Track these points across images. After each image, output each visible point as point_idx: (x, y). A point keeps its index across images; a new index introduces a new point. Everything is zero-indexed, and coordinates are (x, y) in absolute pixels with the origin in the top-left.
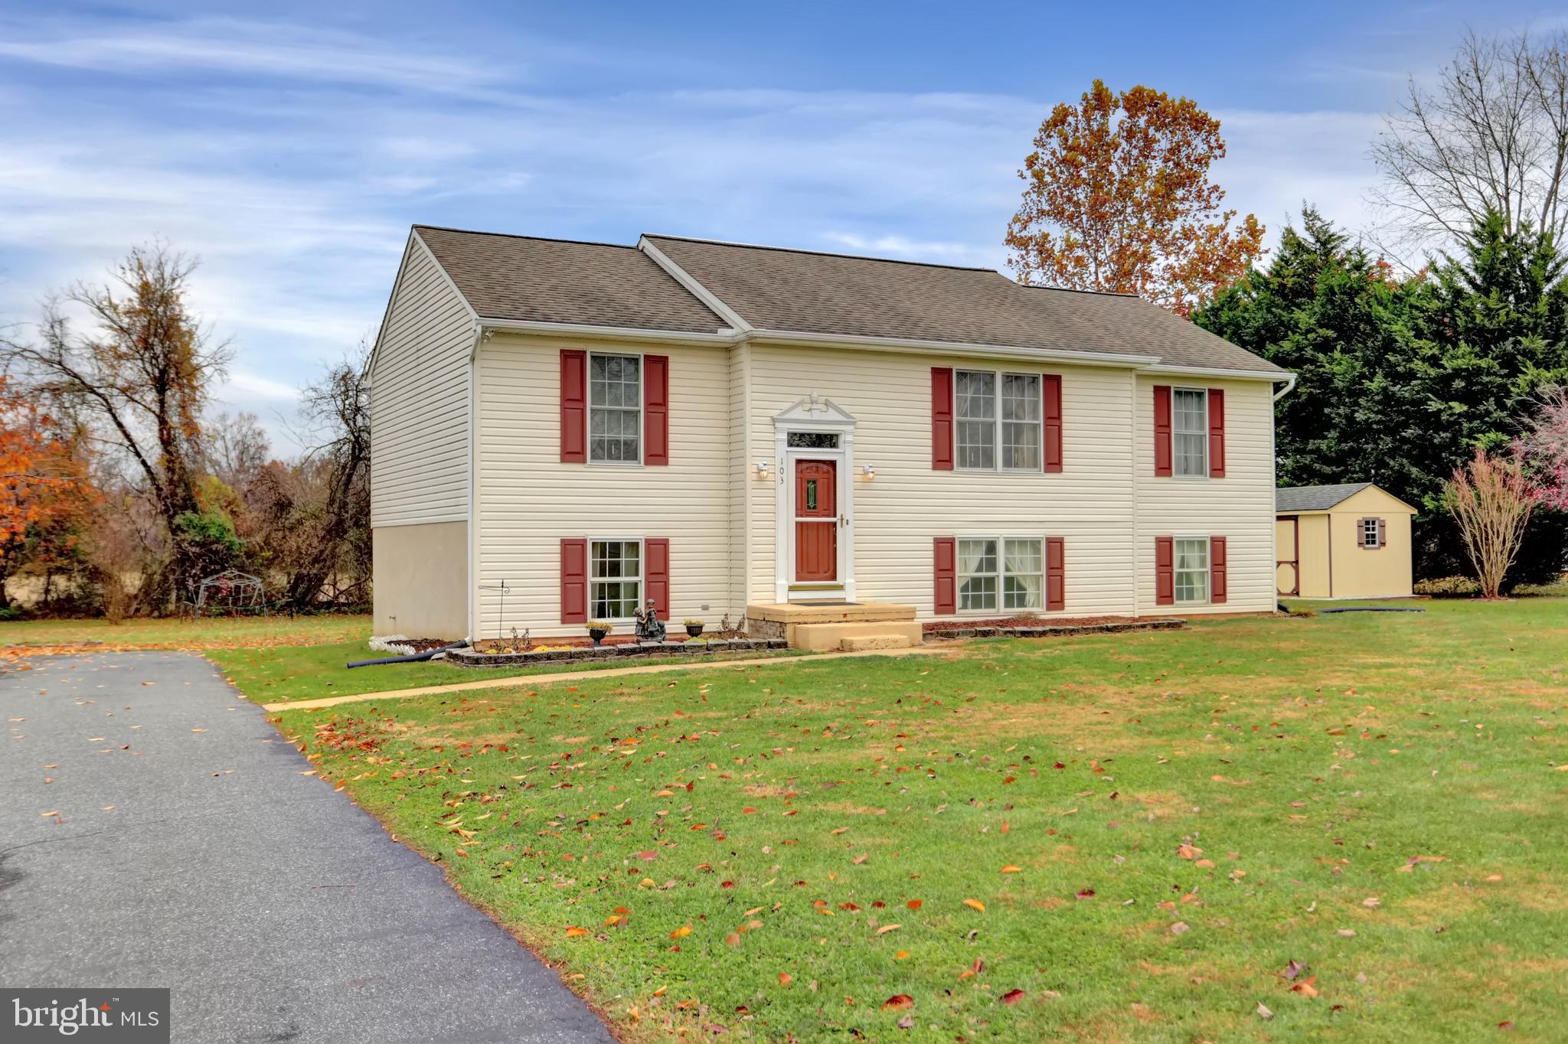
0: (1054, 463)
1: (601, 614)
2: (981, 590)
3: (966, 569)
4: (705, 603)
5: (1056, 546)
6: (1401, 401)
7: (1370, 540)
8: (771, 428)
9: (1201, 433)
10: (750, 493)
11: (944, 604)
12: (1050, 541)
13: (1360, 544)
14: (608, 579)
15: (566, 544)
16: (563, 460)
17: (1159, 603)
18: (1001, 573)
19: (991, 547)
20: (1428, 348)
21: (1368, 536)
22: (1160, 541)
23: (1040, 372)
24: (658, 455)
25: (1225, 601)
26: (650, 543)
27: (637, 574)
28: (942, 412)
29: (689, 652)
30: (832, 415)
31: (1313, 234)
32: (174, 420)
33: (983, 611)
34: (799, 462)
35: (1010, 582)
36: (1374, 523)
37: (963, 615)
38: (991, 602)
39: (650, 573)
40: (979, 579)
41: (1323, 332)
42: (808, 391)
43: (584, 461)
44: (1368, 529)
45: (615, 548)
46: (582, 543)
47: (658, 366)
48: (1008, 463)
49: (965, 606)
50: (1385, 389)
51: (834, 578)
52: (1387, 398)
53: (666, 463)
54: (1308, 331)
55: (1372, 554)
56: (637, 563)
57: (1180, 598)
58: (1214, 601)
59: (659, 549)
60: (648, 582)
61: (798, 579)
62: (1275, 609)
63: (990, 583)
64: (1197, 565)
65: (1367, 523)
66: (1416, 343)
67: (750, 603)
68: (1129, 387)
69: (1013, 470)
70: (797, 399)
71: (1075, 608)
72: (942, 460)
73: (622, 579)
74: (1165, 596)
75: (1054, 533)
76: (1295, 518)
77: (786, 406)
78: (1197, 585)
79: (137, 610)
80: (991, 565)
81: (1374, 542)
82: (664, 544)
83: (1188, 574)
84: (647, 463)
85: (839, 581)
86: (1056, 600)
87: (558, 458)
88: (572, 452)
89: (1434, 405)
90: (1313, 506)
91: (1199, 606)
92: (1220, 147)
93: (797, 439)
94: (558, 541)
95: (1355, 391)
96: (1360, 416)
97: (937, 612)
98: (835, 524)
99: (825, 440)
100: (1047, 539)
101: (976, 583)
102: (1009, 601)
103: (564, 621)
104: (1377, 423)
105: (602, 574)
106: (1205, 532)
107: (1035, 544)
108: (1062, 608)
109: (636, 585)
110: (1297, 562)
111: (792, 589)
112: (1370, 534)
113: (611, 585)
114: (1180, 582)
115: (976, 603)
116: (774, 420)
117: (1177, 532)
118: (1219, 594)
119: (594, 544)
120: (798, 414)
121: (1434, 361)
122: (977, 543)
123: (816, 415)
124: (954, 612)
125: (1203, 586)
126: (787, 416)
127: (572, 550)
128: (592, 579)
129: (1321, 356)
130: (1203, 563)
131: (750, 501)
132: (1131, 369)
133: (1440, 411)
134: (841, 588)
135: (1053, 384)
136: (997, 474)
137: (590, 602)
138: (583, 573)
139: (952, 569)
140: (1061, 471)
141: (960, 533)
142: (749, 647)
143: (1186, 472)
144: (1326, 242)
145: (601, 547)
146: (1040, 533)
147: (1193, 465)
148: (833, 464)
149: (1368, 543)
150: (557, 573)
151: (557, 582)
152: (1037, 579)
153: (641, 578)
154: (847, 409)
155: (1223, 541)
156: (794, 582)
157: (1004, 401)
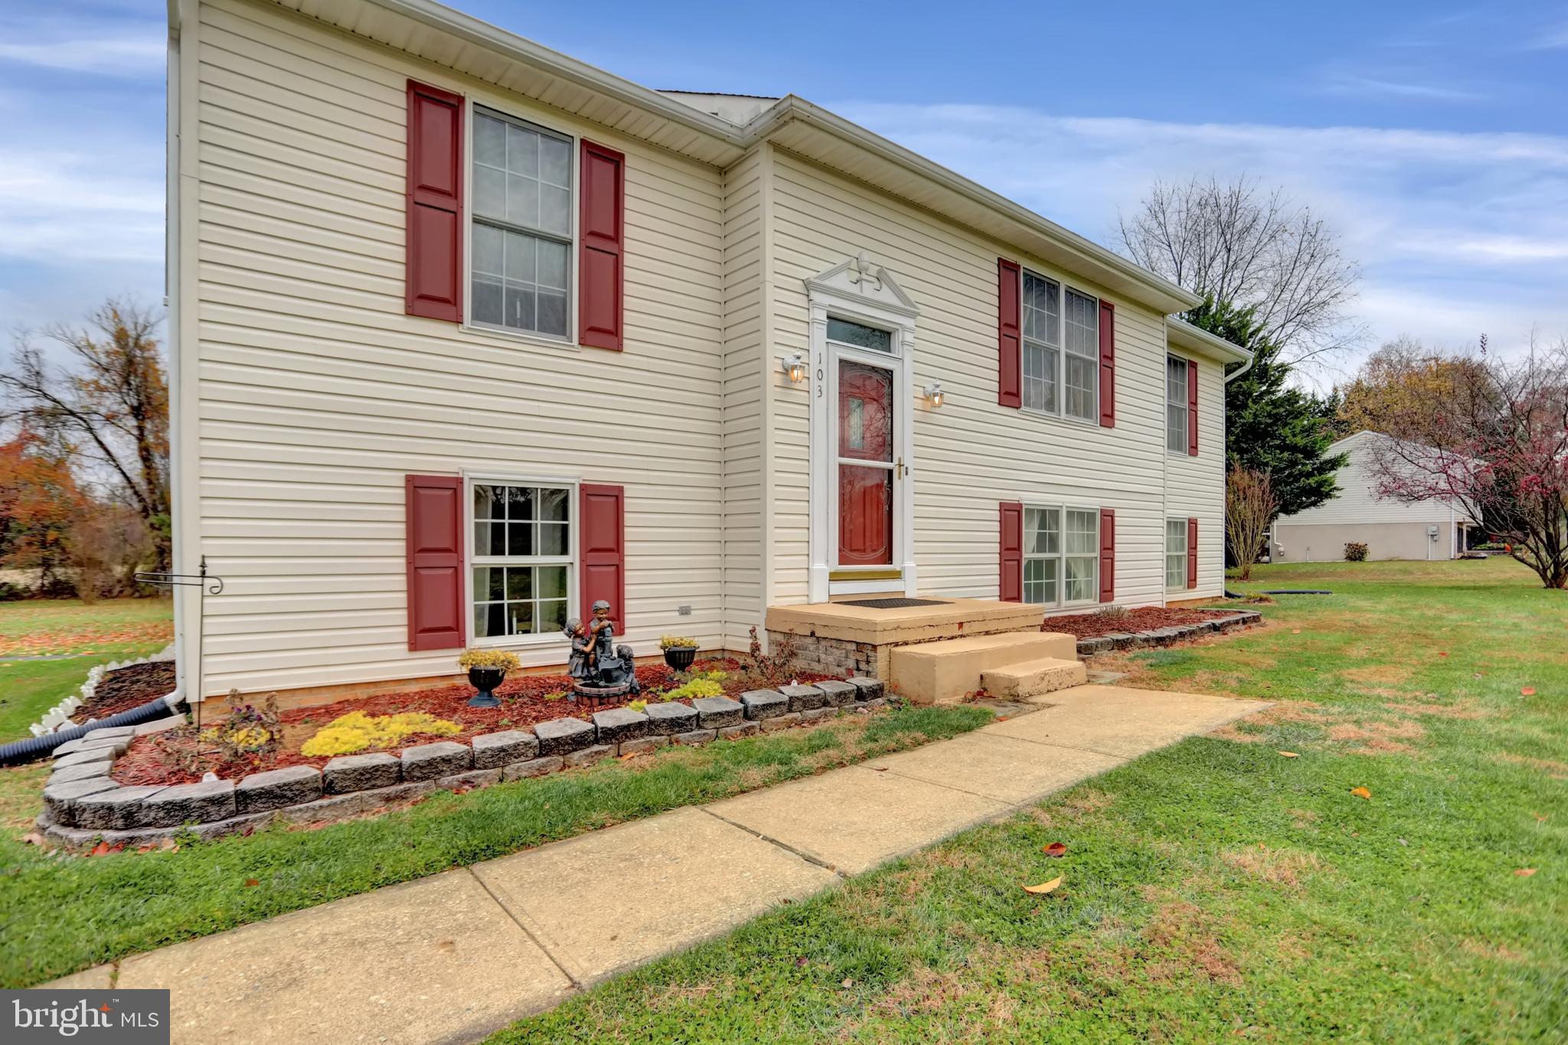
0: (1108, 416)
1: (496, 628)
2: (1042, 576)
3: (1029, 547)
4: (684, 602)
5: (1108, 516)
8: (802, 301)
10: (772, 407)
11: (1011, 597)
12: (1103, 514)
14: (507, 560)
15: (417, 487)
16: (411, 311)
18: (1063, 554)
19: (1054, 518)
23: (1096, 294)
24: (605, 331)
25: (1196, 585)
26: (588, 492)
27: (564, 551)
28: (1008, 325)
29: (710, 729)
30: (887, 296)
32: (150, 439)
33: (1044, 605)
34: (844, 364)
38: (1052, 593)
39: (589, 549)
40: (1041, 562)
42: (856, 251)
43: (460, 322)
45: (521, 502)
46: (453, 486)
47: (605, 168)
48: (1070, 407)
49: (1028, 599)
51: (888, 558)
53: (619, 349)
56: (565, 529)
58: (1189, 586)
59: (606, 504)
60: (586, 567)
61: (843, 560)
62: (1223, 594)
63: (1052, 566)
64: (1179, 550)
67: (772, 602)
68: (1161, 336)
69: (1075, 419)
70: (841, 260)
71: (1122, 598)
72: (1010, 395)
73: (535, 560)
75: (1108, 504)
77: (825, 267)
79: (121, 592)
80: (1052, 542)
82: (615, 496)
84: (584, 343)
85: (896, 566)
86: (1107, 588)
87: (399, 305)
88: (432, 298)
91: (1181, 592)
93: (841, 327)
94: (399, 479)
98: (891, 472)
99: (881, 337)
100: (1100, 511)
101: (1038, 567)
102: (1069, 592)
103: (414, 646)
105: (497, 550)
106: (1185, 513)
107: (1091, 517)
108: (1112, 597)
109: (562, 571)
111: (834, 577)
113: (513, 571)
115: (1039, 596)
116: (808, 285)
117: (1168, 512)
118: (1193, 581)
119: (480, 495)
120: (842, 282)
122: (1041, 512)
123: (868, 290)
125: (1184, 570)
126: (826, 285)
127: (431, 498)
128: (475, 559)
130: (1182, 548)
131: (772, 421)
132: (1164, 315)
134: (897, 575)
135: (1107, 313)
136: (1060, 421)
137: (472, 603)
138: (453, 548)
139: (1019, 548)
140: (1113, 426)
141: (1026, 497)
143: (1172, 446)
145: (491, 498)
146: (1095, 503)
147: (1176, 441)
148: (887, 376)
150: (400, 547)
151: (400, 564)
152: (1088, 562)
153: (573, 557)
154: (913, 296)
155: (1195, 523)
156: (835, 566)
157: (1067, 324)
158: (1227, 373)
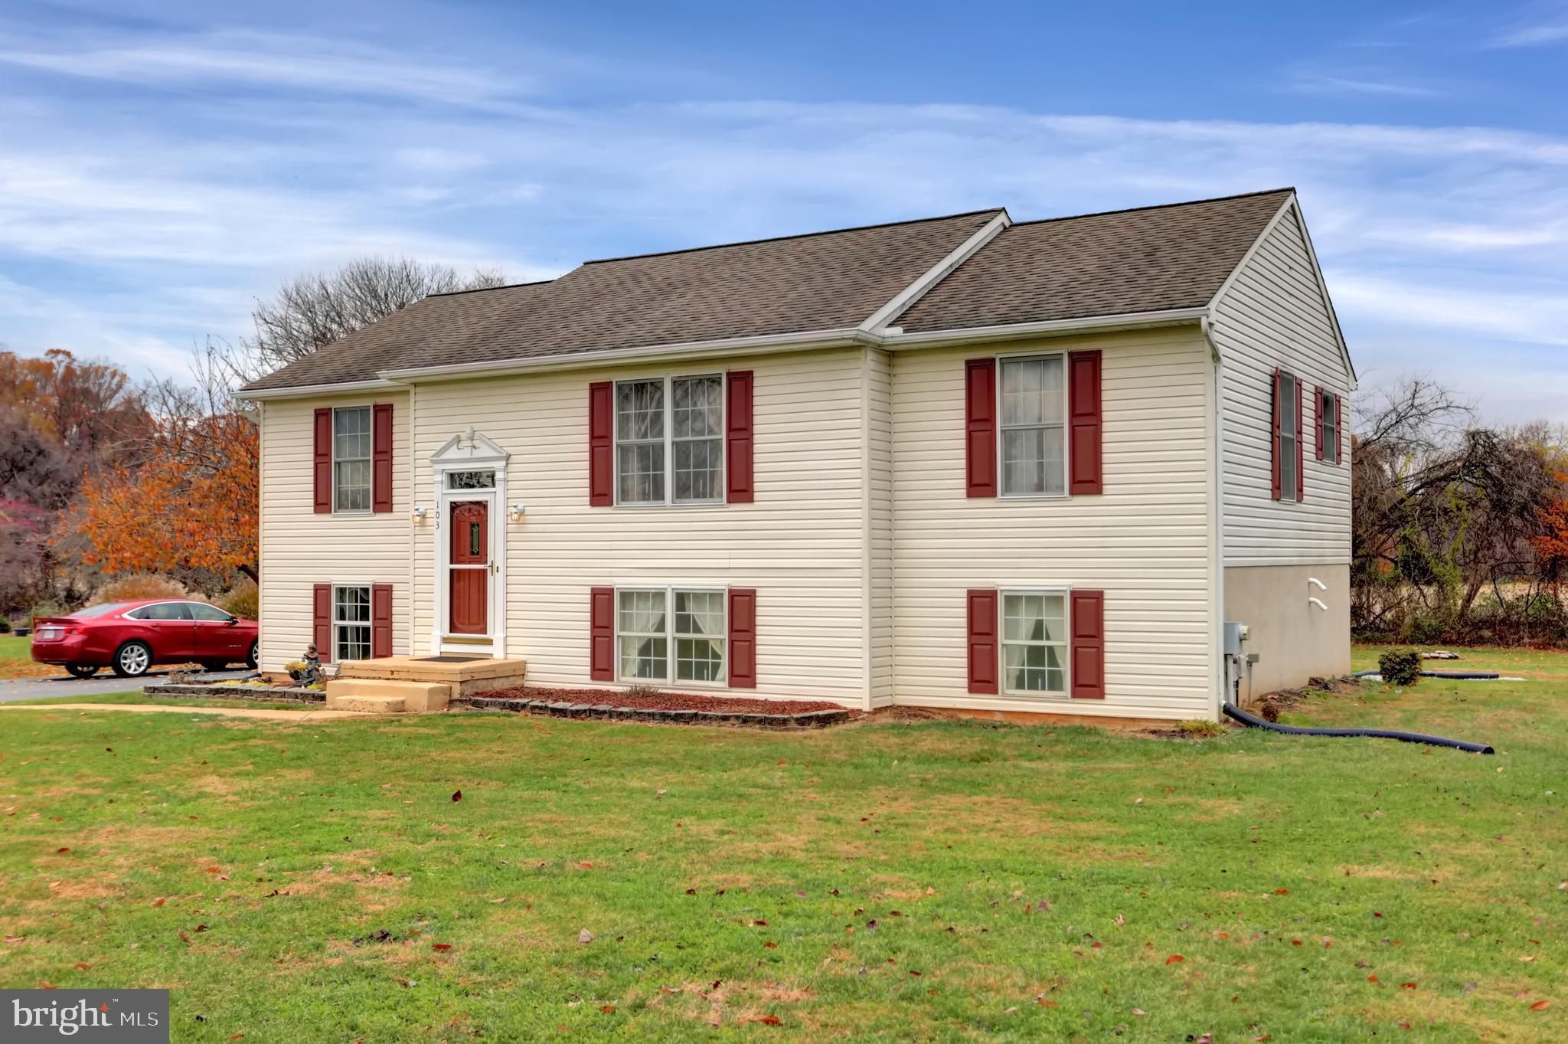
0: (741, 490)
1: (342, 654)
2: (650, 654)
3: (629, 626)
5: (743, 601)
8: (430, 470)
10: (414, 538)
11: (601, 668)
12: (734, 595)
14: (347, 623)
15: (318, 589)
16: (316, 511)
17: (972, 690)
18: (672, 634)
19: (659, 600)
22: (973, 596)
23: (724, 370)
24: (383, 502)
25: (1099, 697)
26: (377, 589)
27: (368, 618)
28: (599, 438)
30: (485, 451)
33: (651, 680)
34: (453, 504)
35: (682, 646)
37: (621, 682)
38: (662, 670)
39: (375, 618)
40: (647, 641)
43: (331, 512)
45: (353, 594)
46: (328, 587)
47: (385, 415)
48: (680, 493)
49: (627, 673)
51: (484, 630)
53: (392, 511)
56: (367, 609)
57: (1013, 684)
58: (1076, 696)
59: (385, 594)
60: (375, 628)
61: (452, 630)
63: (661, 645)
67: (413, 653)
69: (686, 502)
70: (454, 437)
71: (770, 686)
72: (600, 496)
73: (357, 624)
74: (982, 679)
75: (742, 583)
77: (443, 445)
78: (1048, 668)
80: (661, 623)
82: (389, 590)
84: (376, 512)
85: (489, 635)
86: (743, 674)
87: (312, 509)
88: (322, 505)
91: (1048, 701)
93: (457, 480)
94: (310, 586)
97: (594, 677)
98: (484, 571)
100: (730, 591)
101: (643, 645)
102: (684, 671)
105: (343, 618)
106: (1064, 583)
107: (715, 598)
108: (755, 685)
109: (367, 630)
111: (445, 641)
113: (349, 628)
114: (1015, 660)
115: (641, 671)
116: (432, 462)
117: (1005, 582)
118: (1086, 685)
119: (337, 589)
120: (453, 453)
122: (643, 595)
124: (611, 679)
125: (1061, 670)
126: (444, 457)
127: (321, 592)
128: (337, 622)
130: (1058, 635)
131: (414, 546)
134: (489, 642)
135: (741, 386)
136: (664, 508)
137: (334, 643)
138: (327, 617)
139: (610, 626)
140: (751, 500)
141: (620, 583)
145: (342, 591)
146: (722, 583)
148: (483, 505)
150: (312, 616)
151: (312, 624)
152: (723, 645)
153: (371, 623)
154: (501, 443)
155: (1098, 597)
156: (447, 634)
157: (676, 414)
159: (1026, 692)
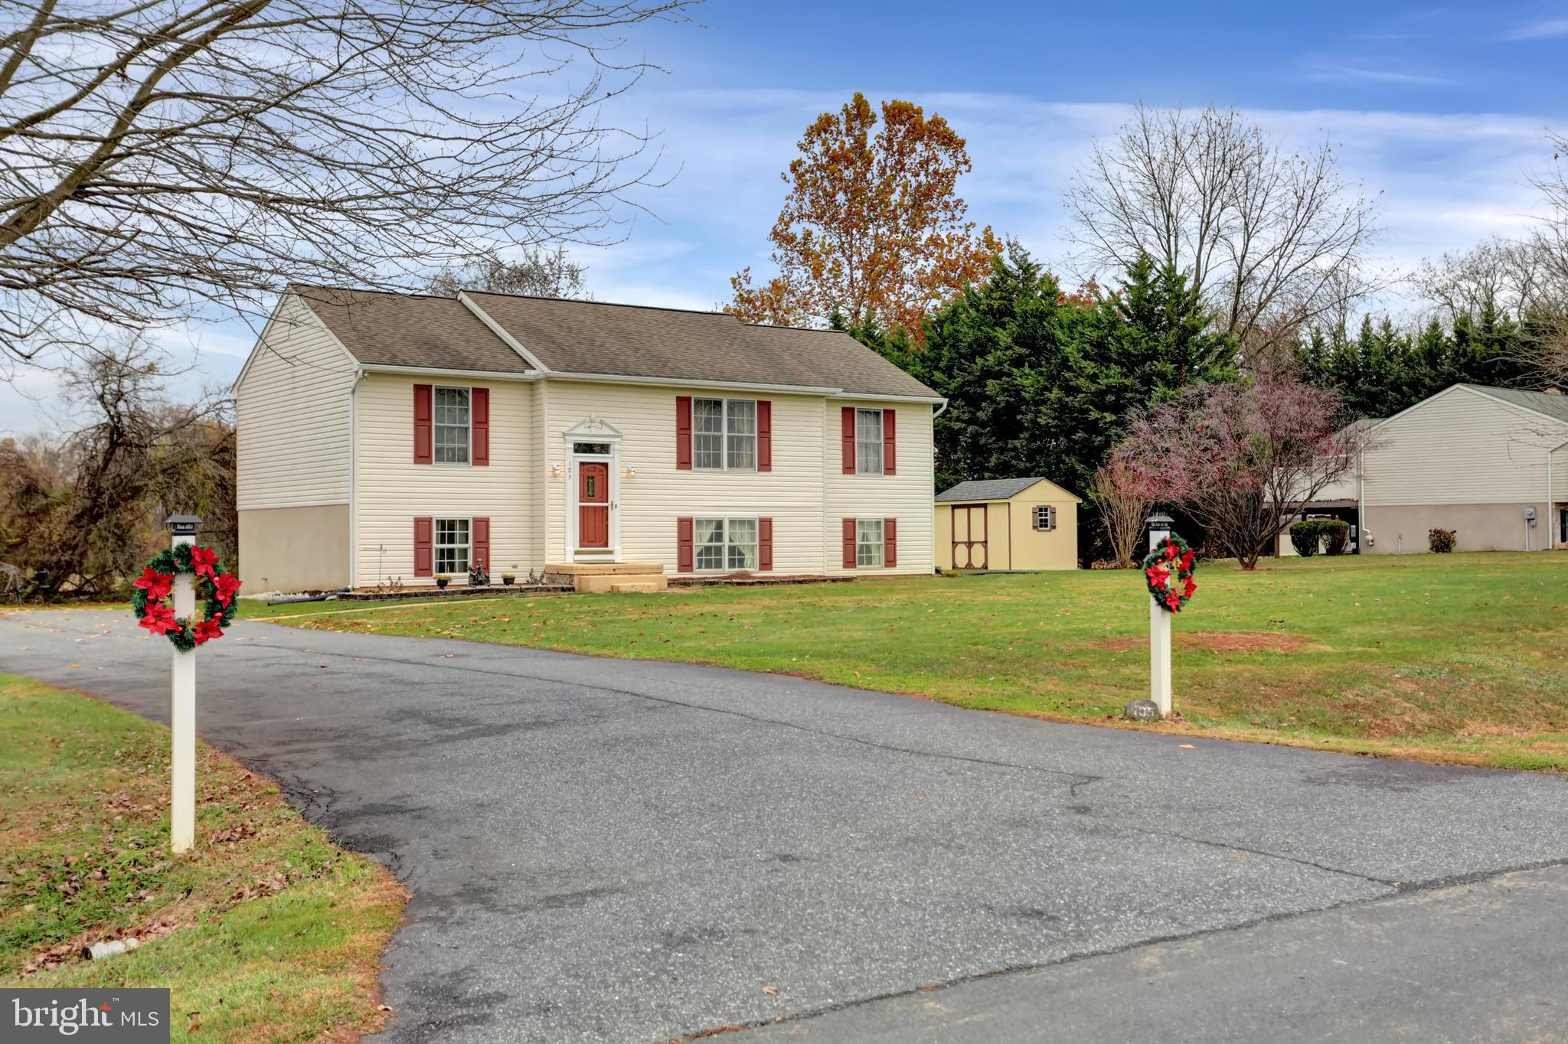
0: (765, 465)
1: (441, 569)
2: (711, 557)
3: (701, 539)
4: (515, 563)
5: (766, 525)
6: (1072, 410)
7: (1043, 524)
8: (562, 440)
9: (877, 442)
10: (547, 485)
11: (685, 565)
12: (762, 521)
13: (1035, 527)
14: (446, 546)
15: (418, 521)
16: (416, 462)
17: (845, 567)
18: (726, 543)
19: (719, 524)
20: (1090, 367)
21: (1041, 520)
22: (846, 521)
23: (755, 399)
24: (482, 459)
25: (895, 566)
26: (476, 520)
27: (467, 542)
28: (683, 429)
29: (507, 593)
30: (606, 431)
31: (1016, 262)
33: (713, 570)
34: (582, 464)
35: (732, 550)
36: (1046, 510)
37: (698, 573)
38: (719, 564)
39: (476, 542)
40: (710, 547)
41: (1017, 349)
42: (588, 414)
43: (431, 463)
44: (1041, 515)
45: (452, 524)
46: (429, 520)
47: (482, 395)
48: (731, 465)
49: (700, 567)
50: (1060, 399)
51: (606, 545)
52: (1063, 407)
53: (487, 464)
54: (1007, 349)
55: (1045, 536)
56: (467, 534)
57: (861, 563)
58: (886, 566)
59: (483, 524)
60: (475, 548)
61: (581, 546)
62: (933, 572)
63: (719, 550)
64: (876, 540)
65: (1041, 510)
66: (1084, 363)
67: (547, 562)
68: (821, 410)
69: (735, 470)
70: (580, 419)
71: (779, 570)
72: (684, 463)
73: (456, 546)
74: (849, 562)
75: (765, 515)
76: (985, 506)
77: (573, 424)
78: (874, 554)
80: (719, 537)
81: (1046, 526)
82: (486, 521)
83: (868, 546)
84: (474, 464)
85: (610, 548)
86: (766, 563)
87: (412, 460)
88: (422, 456)
89: (1094, 415)
90: (998, 496)
91: (877, 570)
92: (966, 162)
93: (582, 448)
94: (412, 519)
95: (1039, 401)
96: (1042, 421)
97: (680, 570)
98: (607, 508)
99: (604, 448)
100: (760, 519)
101: (708, 549)
102: (732, 563)
103: (416, 575)
104: (1055, 427)
105: (443, 542)
106: (881, 515)
107: (751, 523)
108: (771, 569)
109: (466, 550)
110: (986, 542)
111: (577, 553)
112: (1043, 519)
113: (448, 550)
114: (861, 551)
115: (708, 565)
116: (564, 435)
117: (859, 515)
118: (891, 562)
119: (438, 521)
120: (582, 430)
121: (1093, 378)
122: (709, 522)
123: (594, 431)
124: (692, 571)
125: (879, 555)
126: (573, 432)
127: (422, 525)
128: (436, 545)
129: (1014, 370)
130: (879, 539)
131: (548, 490)
132: (822, 397)
133: (1097, 419)
134: (611, 552)
135: (765, 408)
136: (723, 473)
137: (435, 561)
138: (429, 541)
139: (691, 540)
140: (770, 470)
141: (696, 514)
142: (549, 590)
143: (867, 470)
144: (1028, 270)
145: (442, 524)
146: (755, 515)
147: (871, 466)
148: (606, 465)
149: (1041, 526)
150: (412, 541)
151: (412, 547)
152: (752, 548)
153: (470, 545)
154: (616, 427)
155: (894, 521)
156: (578, 548)
157: (729, 420)
158: (935, 410)
159: (865, 566)
